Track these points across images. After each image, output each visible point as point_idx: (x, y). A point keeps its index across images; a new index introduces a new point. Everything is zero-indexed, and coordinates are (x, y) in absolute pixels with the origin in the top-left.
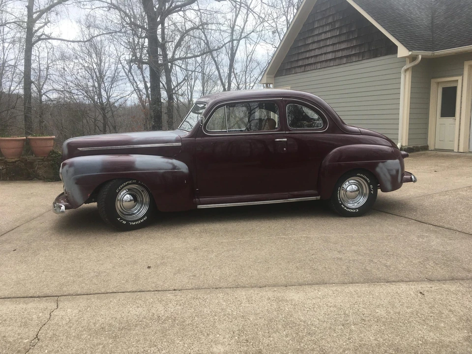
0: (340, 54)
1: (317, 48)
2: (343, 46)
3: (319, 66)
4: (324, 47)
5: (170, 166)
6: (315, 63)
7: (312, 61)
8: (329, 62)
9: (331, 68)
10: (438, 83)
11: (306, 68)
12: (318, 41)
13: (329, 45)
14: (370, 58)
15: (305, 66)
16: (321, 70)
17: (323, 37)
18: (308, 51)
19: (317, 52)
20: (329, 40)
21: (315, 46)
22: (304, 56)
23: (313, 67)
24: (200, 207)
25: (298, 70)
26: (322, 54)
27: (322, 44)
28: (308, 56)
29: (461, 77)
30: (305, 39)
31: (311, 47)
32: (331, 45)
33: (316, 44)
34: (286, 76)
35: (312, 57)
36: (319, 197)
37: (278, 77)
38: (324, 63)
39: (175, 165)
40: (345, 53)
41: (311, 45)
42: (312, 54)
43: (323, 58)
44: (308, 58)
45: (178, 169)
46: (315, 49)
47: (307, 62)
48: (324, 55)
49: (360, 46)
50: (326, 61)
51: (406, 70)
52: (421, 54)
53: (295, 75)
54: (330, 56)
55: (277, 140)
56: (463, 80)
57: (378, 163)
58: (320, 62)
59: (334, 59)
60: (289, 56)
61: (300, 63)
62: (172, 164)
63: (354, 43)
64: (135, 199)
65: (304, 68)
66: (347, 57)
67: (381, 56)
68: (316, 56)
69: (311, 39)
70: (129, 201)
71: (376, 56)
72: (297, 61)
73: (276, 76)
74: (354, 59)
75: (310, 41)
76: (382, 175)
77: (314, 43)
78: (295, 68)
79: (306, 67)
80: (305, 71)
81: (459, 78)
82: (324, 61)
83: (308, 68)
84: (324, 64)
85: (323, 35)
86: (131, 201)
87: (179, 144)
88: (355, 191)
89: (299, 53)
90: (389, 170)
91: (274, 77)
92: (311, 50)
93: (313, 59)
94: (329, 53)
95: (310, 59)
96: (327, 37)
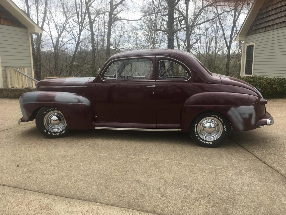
1: (275, 14)
3: (275, 27)
4: (279, 12)
5: (77, 101)
6: (273, 25)
7: (271, 23)
8: (282, 24)
11: (266, 28)
12: (276, 9)
13: (283, 11)
15: (266, 27)
16: (276, 30)
17: (279, 5)
18: (268, 17)
19: (275, 17)
20: (283, 8)
21: (273, 12)
22: (265, 20)
23: (271, 28)
24: (97, 128)
25: (261, 30)
26: (278, 18)
27: (278, 10)
28: (268, 20)
30: (267, 7)
31: (271, 13)
33: (274, 11)
34: (253, 35)
35: (271, 20)
36: (180, 130)
37: (248, 36)
38: (279, 25)
39: (80, 100)
41: (271, 12)
42: (271, 18)
43: (278, 21)
45: (81, 103)
46: (273, 15)
47: (267, 24)
48: (279, 19)
50: (280, 23)
53: (259, 34)
54: (283, 20)
55: (148, 86)
57: (230, 107)
58: (276, 24)
60: (256, 20)
61: (263, 25)
62: (78, 99)
64: (59, 119)
65: (265, 29)
68: (274, 20)
69: (271, 7)
70: (55, 120)
72: (261, 24)
73: (246, 36)
75: (270, 9)
76: (234, 117)
77: (272, 10)
78: (259, 29)
80: (265, 31)
83: (267, 29)
85: (279, 4)
86: (57, 120)
87: (86, 86)
88: (212, 128)
89: (262, 18)
90: (241, 114)
91: (245, 36)
92: (270, 16)
93: (271, 22)
94: (283, 17)
95: (269, 22)
96: (282, 5)
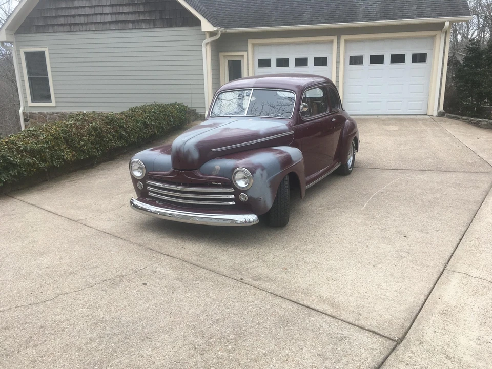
0: (122, 18)
1: (88, 6)
2: (126, 9)
3: (93, 27)
4: (97, 6)
6: (86, 24)
7: (81, 20)
8: (108, 24)
9: (112, 32)
10: (224, 56)
13: (105, 6)
14: (164, 27)
15: (70, 25)
16: (96, 32)
18: (72, 8)
19: (88, 11)
21: (83, 3)
22: (67, 13)
23: (83, 28)
25: (59, 29)
26: (96, 14)
27: (94, 3)
28: (73, 14)
29: (246, 53)
31: (77, 4)
32: (109, 6)
33: (84, 1)
34: (38, 35)
35: (80, 16)
37: (22, 35)
40: (130, 18)
41: (76, 1)
42: (81, 12)
43: (99, 19)
44: (74, 16)
46: (83, 7)
47: (73, 20)
48: (99, 16)
49: (150, 12)
50: (104, 23)
51: (207, 44)
52: (221, 30)
53: (53, 34)
54: (109, 18)
56: (248, 55)
58: (95, 23)
59: (116, 22)
61: (62, 21)
63: (142, 8)
65: (68, 27)
66: (133, 22)
67: (176, 26)
68: (87, 15)
71: (171, 26)
72: (56, 17)
73: (17, 33)
74: (144, 25)
78: (53, 25)
79: (73, 26)
80: (70, 32)
81: (245, 54)
82: (100, 22)
83: (75, 28)
84: (101, 26)
89: (57, 9)
91: (15, 34)
92: (78, 8)
93: (82, 18)
94: (107, 14)
95: (77, 18)
